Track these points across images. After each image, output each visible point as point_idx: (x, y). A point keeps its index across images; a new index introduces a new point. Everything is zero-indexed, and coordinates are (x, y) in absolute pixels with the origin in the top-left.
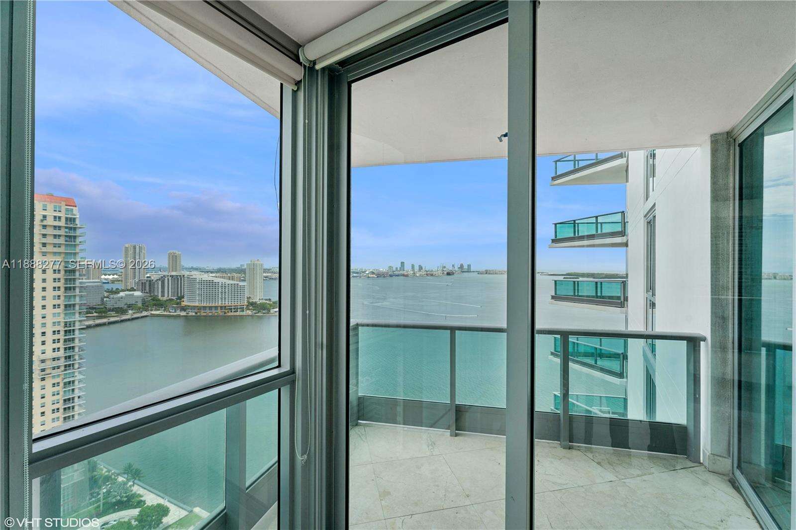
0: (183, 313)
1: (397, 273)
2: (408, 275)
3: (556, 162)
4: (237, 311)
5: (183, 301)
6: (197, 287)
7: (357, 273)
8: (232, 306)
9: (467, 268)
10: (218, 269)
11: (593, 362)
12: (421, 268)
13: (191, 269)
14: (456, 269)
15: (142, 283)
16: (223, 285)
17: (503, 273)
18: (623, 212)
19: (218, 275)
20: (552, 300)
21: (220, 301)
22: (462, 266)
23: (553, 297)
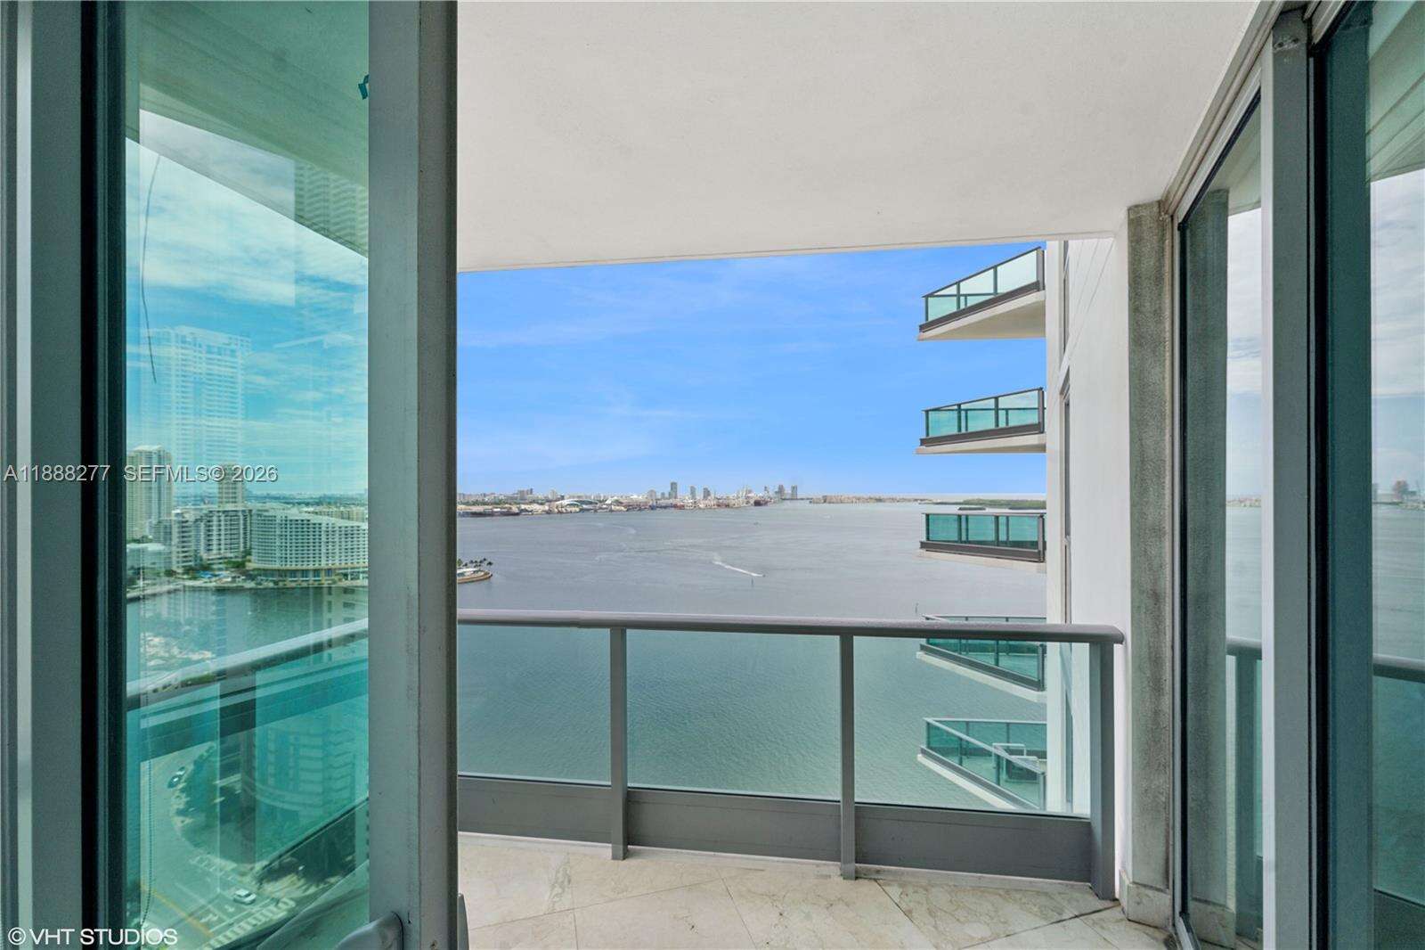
0: (250, 585)
1: (663, 502)
2: (683, 506)
3: (927, 297)
4: (358, 578)
5: (250, 561)
6: (278, 533)
7: (591, 503)
8: (347, 569)
9: (790, 492)
10: (320, 498)
11: (991, 663)
12: (707, 493)
13: (265, 497)
14: (771, 494)
15: (166, 527)
16: (330, 529)
17: (854, 500)
18: (1041, 389)
19: (318, 509)
20: (921, 550)
21: (324, 559)
22: (781, 490)
23: (923, 545)
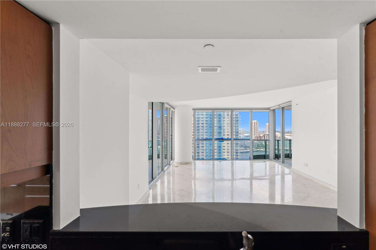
15: (257, 137)
